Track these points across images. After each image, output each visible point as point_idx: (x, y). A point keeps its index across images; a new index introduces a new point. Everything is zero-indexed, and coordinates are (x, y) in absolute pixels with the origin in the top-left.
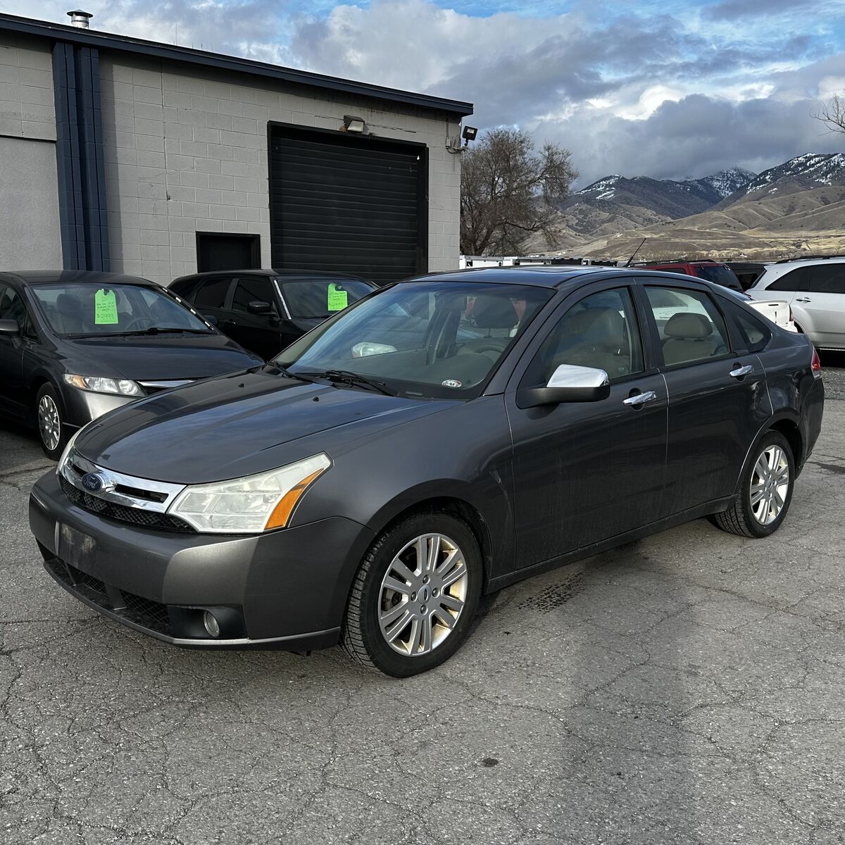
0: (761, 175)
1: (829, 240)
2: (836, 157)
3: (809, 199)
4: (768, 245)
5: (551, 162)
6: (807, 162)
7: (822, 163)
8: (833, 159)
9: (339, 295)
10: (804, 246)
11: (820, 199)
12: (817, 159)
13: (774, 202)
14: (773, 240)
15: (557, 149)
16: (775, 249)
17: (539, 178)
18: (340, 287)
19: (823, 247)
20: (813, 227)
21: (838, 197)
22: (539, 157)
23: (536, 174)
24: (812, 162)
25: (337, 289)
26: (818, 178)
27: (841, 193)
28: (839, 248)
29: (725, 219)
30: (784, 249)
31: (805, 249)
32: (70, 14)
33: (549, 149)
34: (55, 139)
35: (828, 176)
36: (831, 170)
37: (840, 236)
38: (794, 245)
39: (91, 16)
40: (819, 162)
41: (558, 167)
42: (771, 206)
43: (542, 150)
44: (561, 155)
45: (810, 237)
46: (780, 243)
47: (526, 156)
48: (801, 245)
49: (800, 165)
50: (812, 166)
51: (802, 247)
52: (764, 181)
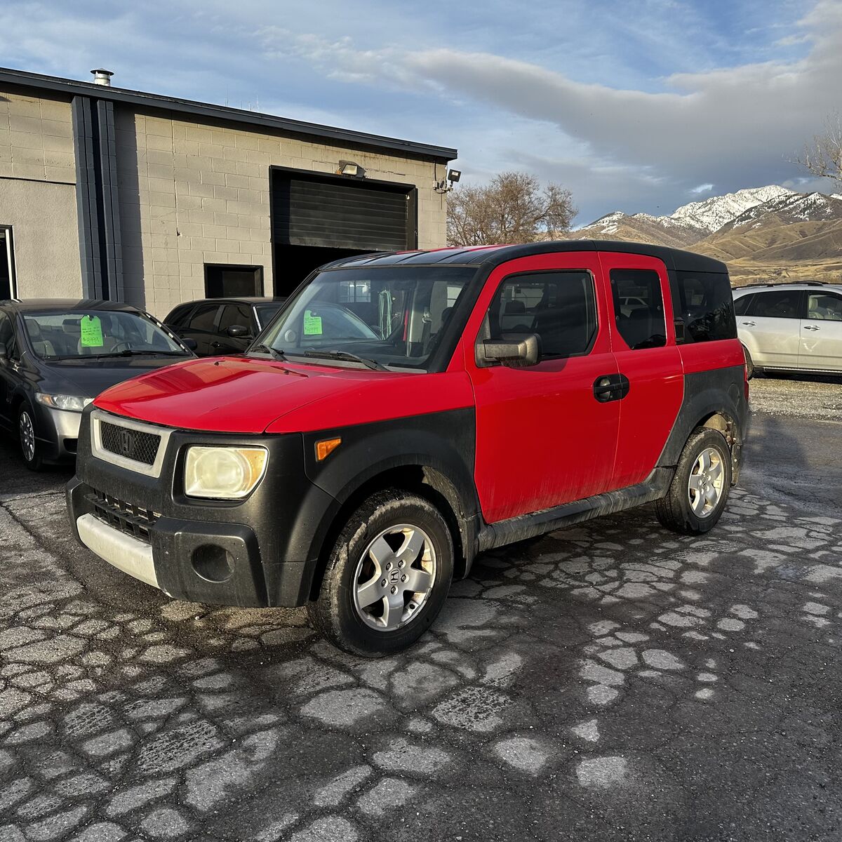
0: (746, 212)
1: (807, 268)
2: (813, 195)
3: (789, 233)
4: (753, 273)
5: (554, 201)
6: (787, 200)
7: (801, 201)
8: (809, 197)
9: (314, 320)
10: (784, 274)
11: (798, 233)
12: (796, 198)
13: (758, 235)
14: (756, 268)
15: (559, 189)
16: (758, 276)
17: (544, 215)
18: (315, 314)
19: (801, 275)
20: (792, 257)
21: (815, 231)
22: (544, 197)
23: (541, 212)
24: (792, 200)
25: (312, 315)
26: (797, 214)
27: (817, 227)
28: (816, 275)
29: (715, 250)
30: (766, 277)
31: (785, 277)
32: (94, 72)
33: (552, 189)
34: (75, 183)
35: (806, 213)
36: (808, 207)
37: (816, 265)
38: (775, 273)
39: (112, 74)
40: (797, 200)
41: (560, 205)
42: (755, 239)
43: (547, 191)
44: (563, 195)
45: (789, 266)
46: (763, 271)
47: (532, 196)
48: (781, 273)
49: (780, 203)
50: (792, 203)
51: (783, 275)
52: (749, 217)
